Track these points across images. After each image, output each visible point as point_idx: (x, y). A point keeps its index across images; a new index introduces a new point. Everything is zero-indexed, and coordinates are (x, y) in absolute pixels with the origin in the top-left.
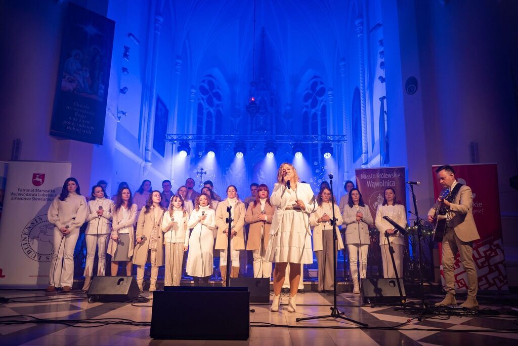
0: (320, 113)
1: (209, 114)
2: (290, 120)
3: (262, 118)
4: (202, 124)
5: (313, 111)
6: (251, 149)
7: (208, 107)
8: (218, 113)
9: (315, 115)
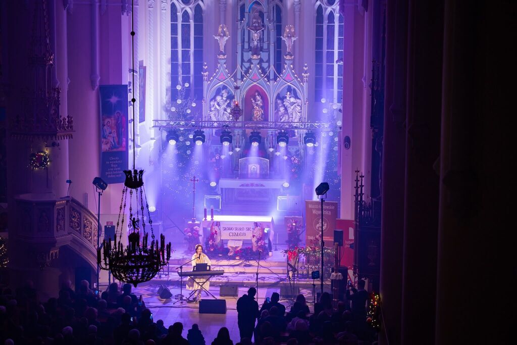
0: (338, 15)
1: (185, 14)
2: (293, 39)
3: (256, 35)
4: (177, 34)
5: (329, 9)
6: (242, 77)
7: (183, 6)
8: (198, 9)
9: (331, 16)
